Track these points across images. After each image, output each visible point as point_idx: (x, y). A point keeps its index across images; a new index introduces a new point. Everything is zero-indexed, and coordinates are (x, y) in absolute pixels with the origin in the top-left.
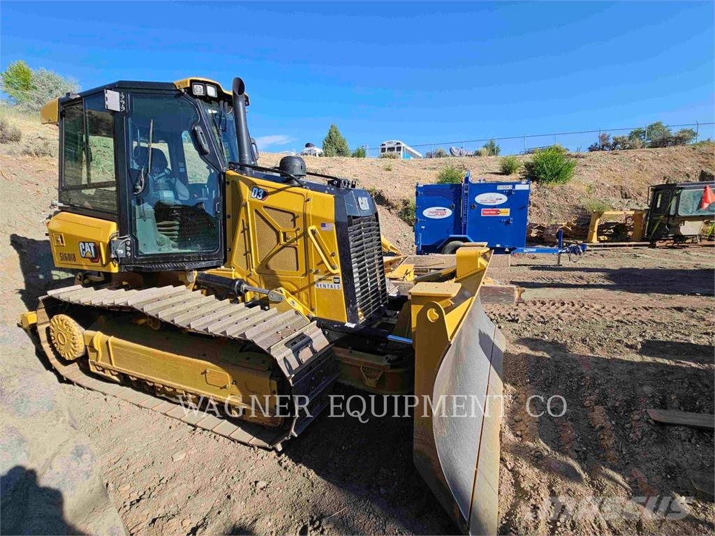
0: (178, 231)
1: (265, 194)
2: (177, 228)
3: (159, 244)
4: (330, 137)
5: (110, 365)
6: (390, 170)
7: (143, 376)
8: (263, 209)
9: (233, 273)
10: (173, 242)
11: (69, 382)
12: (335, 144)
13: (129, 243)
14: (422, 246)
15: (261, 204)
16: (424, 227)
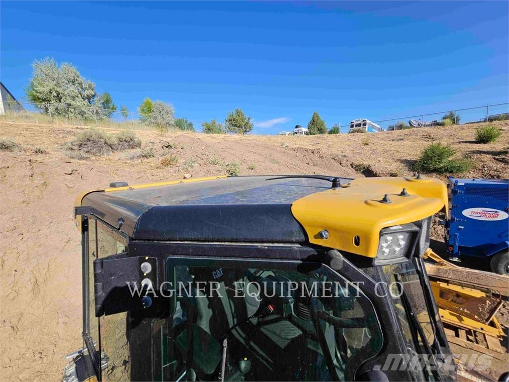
4: (313, 121)
12: (317, 125)
14: (459, 247)
16: (463, 227)
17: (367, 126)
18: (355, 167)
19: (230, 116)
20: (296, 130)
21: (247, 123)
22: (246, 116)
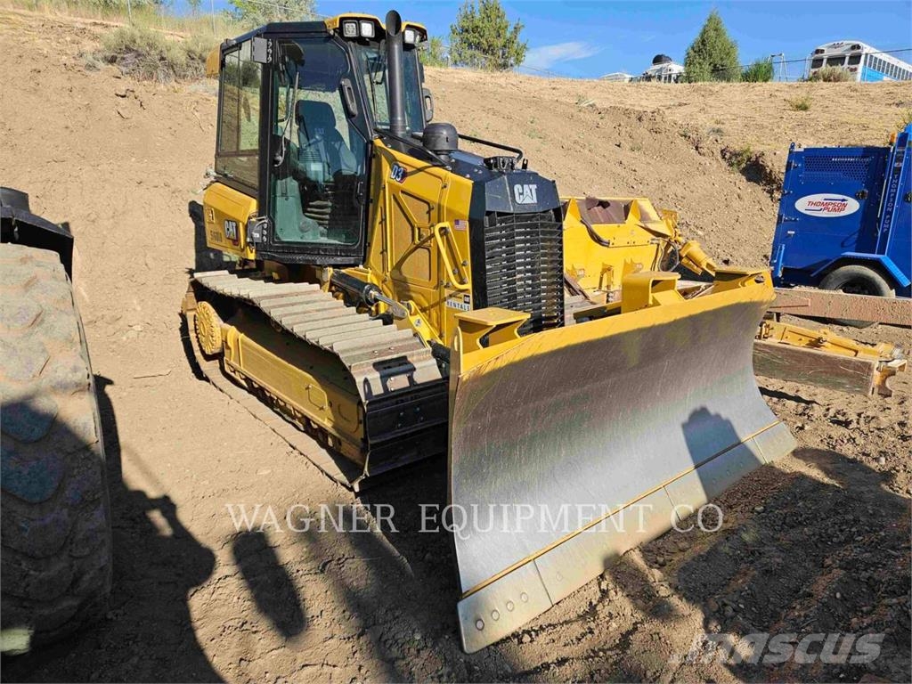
0: (329, 214)
1: (405, 175)
2: (328, 210)
3: (302, 230)
4: (703, 41)
5: (238, 365)
6: (805, 108)
7: (264, 384)
8: (400, 194)
9: (369, 275)
10: (321, 228)
11: (207, 380)
12: (710, 56)
13: (265, 226)
14: (785, 271)
15: (398, 187)
16: (793, 232)
17: (860, 66)
18: (730, 158)
19: (466, 17)
20: (652, 69)
21: (510, 41)
22: (511, 20)
